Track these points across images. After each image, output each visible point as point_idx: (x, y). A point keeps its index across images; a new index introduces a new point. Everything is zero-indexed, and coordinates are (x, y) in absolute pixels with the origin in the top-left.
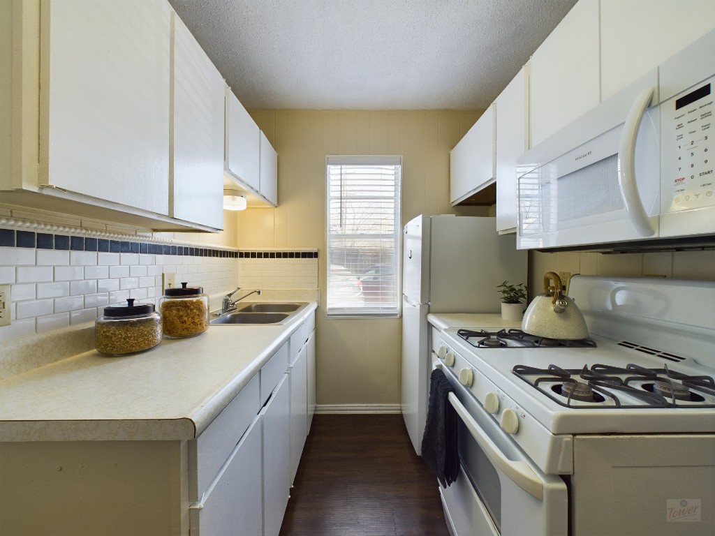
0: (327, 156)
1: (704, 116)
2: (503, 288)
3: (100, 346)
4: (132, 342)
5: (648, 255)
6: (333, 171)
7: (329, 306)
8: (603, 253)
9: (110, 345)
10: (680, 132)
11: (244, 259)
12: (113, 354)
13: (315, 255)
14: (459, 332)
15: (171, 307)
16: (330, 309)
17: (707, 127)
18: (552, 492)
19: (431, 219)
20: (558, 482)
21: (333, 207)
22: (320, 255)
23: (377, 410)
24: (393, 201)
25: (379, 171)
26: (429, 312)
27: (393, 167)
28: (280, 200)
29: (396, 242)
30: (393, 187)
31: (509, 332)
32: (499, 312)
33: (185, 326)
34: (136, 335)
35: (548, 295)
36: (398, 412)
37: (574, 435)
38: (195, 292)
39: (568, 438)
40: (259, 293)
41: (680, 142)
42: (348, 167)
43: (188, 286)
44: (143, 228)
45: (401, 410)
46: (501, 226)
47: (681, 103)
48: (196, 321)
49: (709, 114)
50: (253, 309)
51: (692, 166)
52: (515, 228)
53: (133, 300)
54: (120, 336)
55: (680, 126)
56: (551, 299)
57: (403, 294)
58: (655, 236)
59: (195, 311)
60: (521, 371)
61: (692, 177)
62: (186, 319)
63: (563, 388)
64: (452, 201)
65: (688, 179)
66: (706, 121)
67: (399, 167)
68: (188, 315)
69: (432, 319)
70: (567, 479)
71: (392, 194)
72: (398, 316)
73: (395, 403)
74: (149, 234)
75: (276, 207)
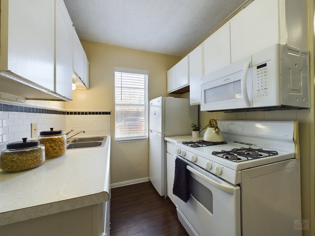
0: (114, 67)
1: (265, 72)
2: (193, 126)
3: (7, 167)
4: (30, 162)
5: (239, 113)
6: (117, 75)
7: (116, 137)
8: (225, 112)
9: (15, 166)
10: (258, 76)
11: (69, 115)
12: (17, 171)
13: (109, 113)
14: (183, 143)
15: (44, 141)
16: (116, 138)
17: (265, 75)
18: (237, 190)
19: (165, 98)
20: (237, 186)
21: (117, 91)
22: (111, 113)
23: (140, 181)
24: (144, 90)
25: (138, 77)
26: (165, 137)
27: (143, 75)
28: (90, 86)
29: (145, 107)
30: (144, 84)
31: (199, 141)
32: (191, 135)
33: (56, 151)
34: (33, 158)
35: (212, 127)
36: (148, 181)
37: (241, 170)
38: (59, 133)
39: (240, 172)
40: (84, 132)
41: (258, 79)
42: (124, 73)
43: (54, 130)
44: (20, 97)
45: (149, 179)
46: (192, 103)
47: (258, 67)
48: (61, 148)
49: (266, 72)
50: (77, 141)
51: (262, 86)
52: (200, 103)
53: (26, 139)
54: (22, 160)
55: (258, 74)
56: (213, 128)
57: (149, 130)
58: (251, 107)
59: (59, 143)
60: (215, 153)
61: (262, 90)
62: (56, 147)
63: (229, 157)
64: (168, 92)
65: (261, 90)
66: (265, 74)
67: (147, 76)
68: (56, 145)
69: (167, 139)
70: (239, 185)
71: (143, 87)
72: (147, 139)
73: (146, 177)
74: (23, 101)
75: (88, 89)
